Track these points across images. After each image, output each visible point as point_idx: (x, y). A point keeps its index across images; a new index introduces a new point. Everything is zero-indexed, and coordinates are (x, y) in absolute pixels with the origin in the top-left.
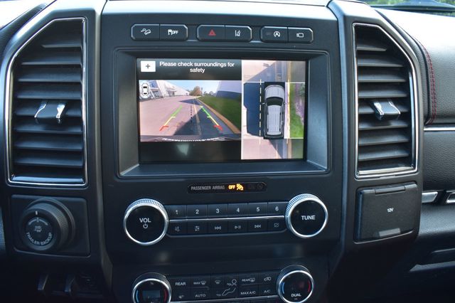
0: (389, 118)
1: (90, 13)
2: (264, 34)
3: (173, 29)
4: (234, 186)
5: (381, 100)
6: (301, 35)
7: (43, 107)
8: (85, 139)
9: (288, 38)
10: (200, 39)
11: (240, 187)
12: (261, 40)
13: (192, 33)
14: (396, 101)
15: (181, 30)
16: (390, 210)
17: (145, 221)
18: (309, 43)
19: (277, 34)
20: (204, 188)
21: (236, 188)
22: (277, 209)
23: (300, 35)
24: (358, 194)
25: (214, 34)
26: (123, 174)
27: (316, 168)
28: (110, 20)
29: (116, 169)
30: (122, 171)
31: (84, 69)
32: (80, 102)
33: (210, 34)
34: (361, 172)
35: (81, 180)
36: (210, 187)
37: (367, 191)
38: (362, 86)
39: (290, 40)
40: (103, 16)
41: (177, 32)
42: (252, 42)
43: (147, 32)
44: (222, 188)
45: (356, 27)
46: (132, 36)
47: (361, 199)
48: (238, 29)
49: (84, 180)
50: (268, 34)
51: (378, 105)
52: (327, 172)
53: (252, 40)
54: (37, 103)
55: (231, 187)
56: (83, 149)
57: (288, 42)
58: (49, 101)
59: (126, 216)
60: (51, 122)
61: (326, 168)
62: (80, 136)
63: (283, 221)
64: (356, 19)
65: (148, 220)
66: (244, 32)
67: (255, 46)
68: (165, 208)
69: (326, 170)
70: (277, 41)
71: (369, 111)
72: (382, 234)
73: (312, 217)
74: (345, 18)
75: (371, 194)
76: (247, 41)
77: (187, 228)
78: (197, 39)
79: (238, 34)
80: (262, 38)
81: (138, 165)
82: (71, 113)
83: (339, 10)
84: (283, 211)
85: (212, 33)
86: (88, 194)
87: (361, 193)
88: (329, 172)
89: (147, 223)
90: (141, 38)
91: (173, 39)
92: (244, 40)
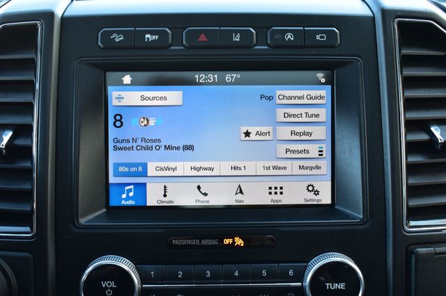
1: (48, 16)
2: (272, 38)
3: (152, 33)
4: (231, 241)
5: (439, 122)
6: (323, 37)
8: (35, 175)
9: (305, 41)
10: (187, 45)
11: (239, 241)
12: (268, 45)
13: (177, 39)
15: (163, 35)
17: (109, 284)
18: (334, 47)
19: (289, 37)
20: (189, 242)
21: (234, 242)
22: (291, 273)
23: (321, 37)
24: (409, 253)
25: (205, 39)
26: (83, 221)
27: (347, 216)
28: (70, 23)
29: (74, 216)
30: (82, 217)
31: (37, 85)
32: (31, 127)
33: (200, 39)
34: (412, 223)
35: (28, 229)
36: (198, 241)
37: (422, 250)
38: (411, 104)
39: (306, 44)
40: (65, 20)
41: (157, 37)
42: (256, 47)
43: (119, 38)
44: (214, 242)
45: (400, 24)
46: (100, 44)
47: (413, 260)
48: (236, 32)
49: (32, 228)
50: (277, 37)
51: (436, 131)
52: (363, 222)
53: (255, 45)
55: (227, 241)
56: (32, 189)
57: (304, 47)
59: (84, 277)
61: (361, 216)
62: (29, 171)
63: (301, 292)
64: (399, 13)
65: (113, 284)
67: (261, 52)
68: (136, 268)
69: (362, 220)
70: (289, 46)
71: (424, 137)
73: (342, 286)
74: (385, 13)
75: (428, 254)
76: (250, 47)
78: (183, 46)
79: (237, 38)
80: (269, 42)
81: (105, 210)
82: (19, 142)
83: (378, 4)
84: (300, 277)
85: (203, 38)
86: (36, 246)
87: (413, 253)
88: (365, 223)
89: (112, 288)
90: (111, 46)
91: (152, 46)
92: (246, 45)
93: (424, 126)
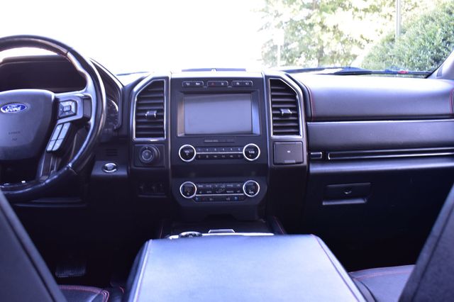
0: (287, 115)
1: (167, 78)
5: (283, 108)
6: (248, 84)
7: (148, 113)
8: (165, 124)
9: (242, 85)
10: (208, 86)
12: (232, 86)
13: (205, 84)
14: (291, 109)
15: (201, 83)
16: (289, 152)
17: (187, 152)
18: (251, 86)
19: (238, 84)
20: (209, 141)
22: (239, 149)
24: (274, 144)
26: (179, 135)
27: (255, 134)
28: (173, 80)
29: (176, 134)
31: (165, 98)
32: (163, 110)
36: (212, 141)
37: (277, 143)
38: (273, 103)
40: (172, 79)
41: (199, 84)
42: (228, 87)
43: (188, 84)
44: (217, 141)
45: (271, 80)
46: (182, 86)
47: (275, 146)
48: (222, 82)
50: (234, 84)
51: (282, 110)
52: (259, 135)
54: (146, 111)
56: (164, 127)
58: (150, 110)
60: (151, 117)
63: (242, 154)
64: (270, 77)
66: (225, 83)
67: (230, 88)
70: (238, 86)
71: (279, 112)
72: (286, 162)
73: (253, 152)
74: (266, 76)
75: (279, 144)
77: (203, 157)
79: (223, 84)
81: (184, 133)
82: (160, 114)
83: (264, 74)
84: (241, 150)
85: (213, 84)
88: (261, 135)
90: (186, 87)
91: (198, 86)
92: (225, 86)
93: (278, 109)
